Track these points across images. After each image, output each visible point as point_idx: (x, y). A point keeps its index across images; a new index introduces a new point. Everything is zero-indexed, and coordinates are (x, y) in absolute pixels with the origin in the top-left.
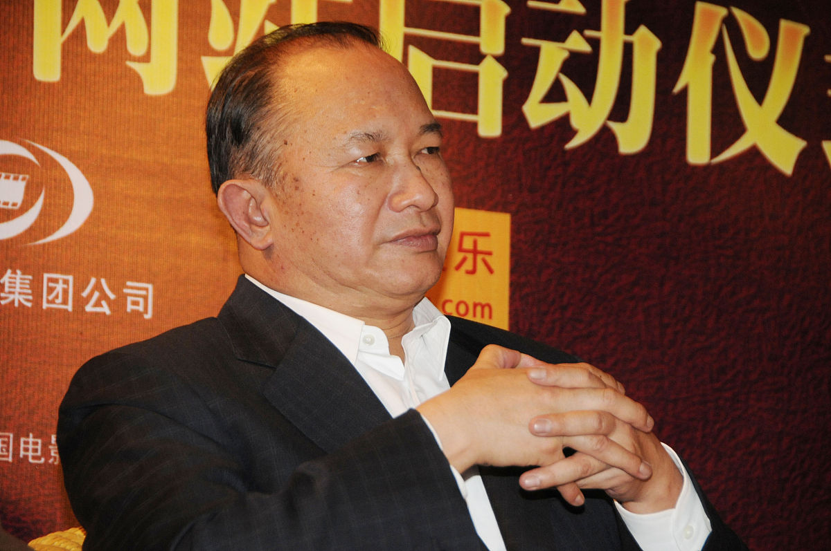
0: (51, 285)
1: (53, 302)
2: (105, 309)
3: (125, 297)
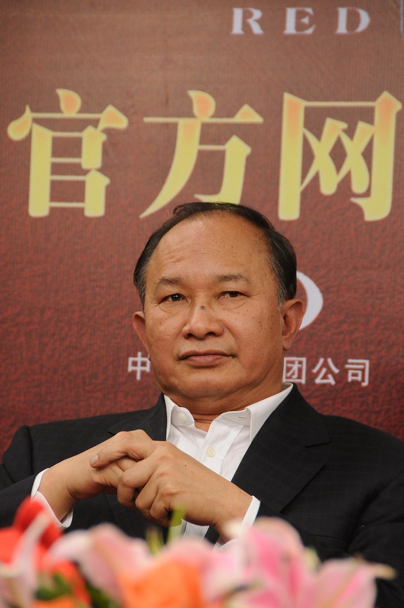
0: (289, 365)
1: (290, 378)
2: (331, 380)
3: (346, 371)
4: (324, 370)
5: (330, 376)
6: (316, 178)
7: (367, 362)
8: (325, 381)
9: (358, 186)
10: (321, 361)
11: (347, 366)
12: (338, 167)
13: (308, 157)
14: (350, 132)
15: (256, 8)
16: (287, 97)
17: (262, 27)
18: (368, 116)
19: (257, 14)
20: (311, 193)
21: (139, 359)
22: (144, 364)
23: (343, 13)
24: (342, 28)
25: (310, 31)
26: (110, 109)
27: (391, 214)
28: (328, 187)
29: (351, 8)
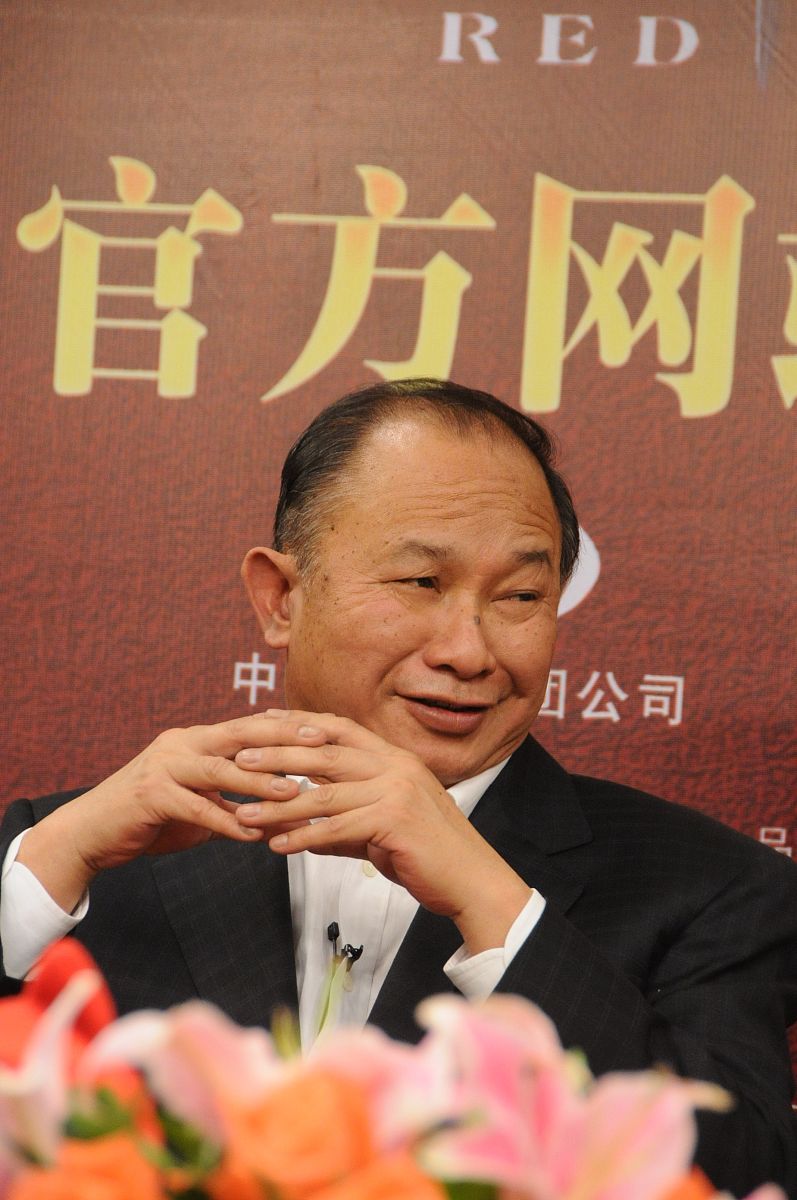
2: (612, 714)
3: (641, 696)
4: (600, 694)
5: (610, 706)
6: (593, 334)
7: (680, 681)
8: (601, 715)
9: (670, 352)
10: (595, 676)
11: (643, 688)
12: (634, 315)
13: (578, 294)
14: (658, 251)
15: (487, 13)
16: (542, 182)
17: (497, 50)
18: (691, 221)
19: (489, 25)
20: (582, 363)
21: (255, 666)
22: (263, 675)
23: (648, 26)
24: (646, 56)
25: (586, 59)
26: (210, 196)
27: (730, 405)
28: (615, 351)
29: (662, 18)
